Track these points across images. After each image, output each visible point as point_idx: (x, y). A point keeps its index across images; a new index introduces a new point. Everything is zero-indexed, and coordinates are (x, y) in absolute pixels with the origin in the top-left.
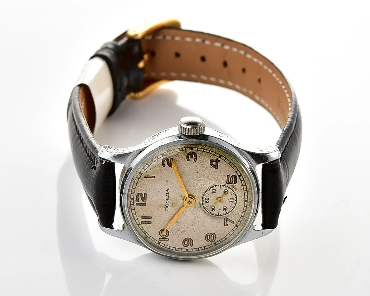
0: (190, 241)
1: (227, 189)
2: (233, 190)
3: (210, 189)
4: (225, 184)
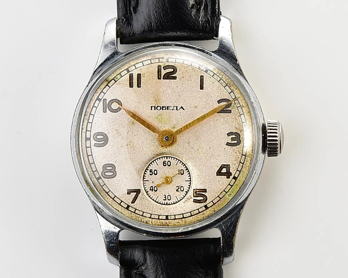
0: (103, 143)
1: (185, 190)
2: (183, 198)
3: (185, 166)
4: (193, 187)
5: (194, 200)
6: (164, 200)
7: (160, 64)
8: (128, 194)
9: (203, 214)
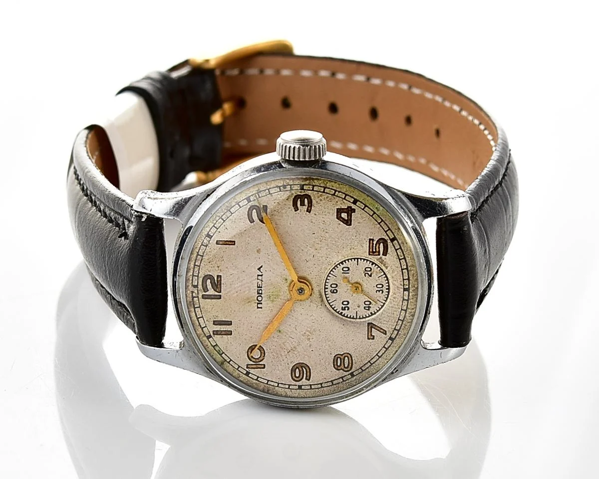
0: (305, 368)
1: (370, 266)
2: (381, 269)
3: (338, 266)
4: (366, 255)
5: (383, 255)
6: (382, 293)
7: (200, 296)
8: (373, 339)
9: (403, 243)
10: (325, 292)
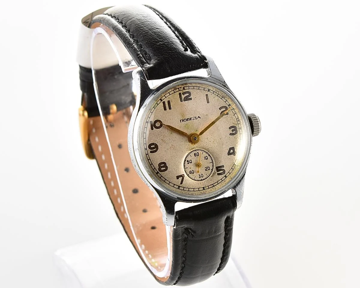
0: (155, 150)
1: (211, 169)
2: (210, 174)
4: (215, 165)
5: (218, 173)
6: (199, 178)
7: (180, 92)
8: (177, 179)
9: (225, 182)
10: (194, 151)
